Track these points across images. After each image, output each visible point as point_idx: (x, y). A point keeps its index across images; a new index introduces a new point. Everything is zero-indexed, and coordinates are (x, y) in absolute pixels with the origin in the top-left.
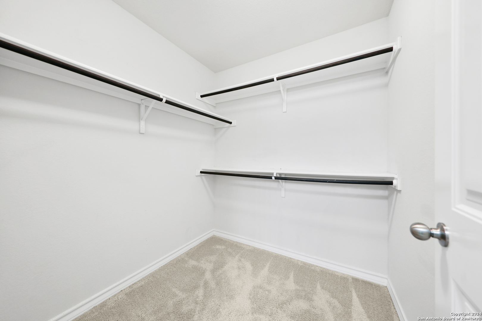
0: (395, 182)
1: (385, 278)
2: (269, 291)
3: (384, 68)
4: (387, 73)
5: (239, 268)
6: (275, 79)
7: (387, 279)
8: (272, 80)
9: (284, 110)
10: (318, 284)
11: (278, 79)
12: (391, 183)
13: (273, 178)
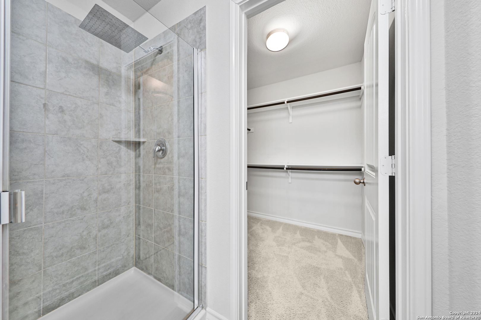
0: (363, 169)
1: (360, 233)
2: (285, 239)
3: (359, 96)
4: (360, 99)
5: (262, 229)
6: (286, 102)
7: (361, 233)
8: (284, 103)
9: (291, 121)
10: (316, 236)
11: (288, 102)
12: (360, 170)
13: (285, 169)
